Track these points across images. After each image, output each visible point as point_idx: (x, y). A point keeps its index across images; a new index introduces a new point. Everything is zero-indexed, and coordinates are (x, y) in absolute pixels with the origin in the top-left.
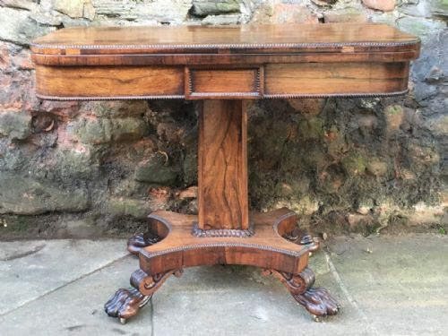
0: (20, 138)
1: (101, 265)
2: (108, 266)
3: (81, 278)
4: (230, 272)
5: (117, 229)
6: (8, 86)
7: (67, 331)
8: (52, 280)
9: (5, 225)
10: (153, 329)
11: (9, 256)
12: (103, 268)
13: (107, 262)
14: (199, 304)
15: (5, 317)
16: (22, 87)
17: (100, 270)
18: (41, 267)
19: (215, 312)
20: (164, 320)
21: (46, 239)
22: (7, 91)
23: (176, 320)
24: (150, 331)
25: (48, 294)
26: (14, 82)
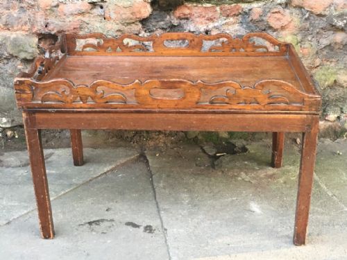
0: (28, 58)
1: (106, 170)
2: (112, 170)
3: (90, 180)
4: (220, 173)
5: (115, 139)
6: (16, 11)
7: (87, 225)
8: (66, 182)
9: (17, 137)
10: (162, 222)
11: (23, 163)
12: (108, 171)
13: (111, 167)
14: (198, 200)
15: (30, 214)
16: (29, 12)
17: (105, 173)
18: (54, 172)
19: (214, 207)
20: (170, 215)
21: (52, 148)
22: (15, 15)
23: (181, 214)
24: (160, 224)
25: (64, 194)
26: (22, 7)
